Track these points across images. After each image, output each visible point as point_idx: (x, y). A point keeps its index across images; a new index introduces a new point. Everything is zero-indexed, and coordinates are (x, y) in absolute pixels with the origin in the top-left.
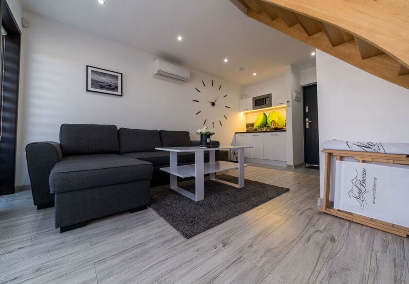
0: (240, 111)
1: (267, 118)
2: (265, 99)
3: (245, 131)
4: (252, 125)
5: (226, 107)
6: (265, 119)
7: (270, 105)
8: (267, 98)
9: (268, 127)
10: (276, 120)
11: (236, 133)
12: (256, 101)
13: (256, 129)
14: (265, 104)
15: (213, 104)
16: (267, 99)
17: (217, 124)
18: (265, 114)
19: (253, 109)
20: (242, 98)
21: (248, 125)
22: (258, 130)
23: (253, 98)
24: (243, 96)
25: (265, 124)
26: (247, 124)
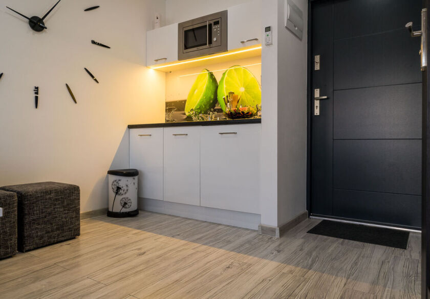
0: (146, 65)
1: (217, 87)
2: (210, 25)
3: (164, 122)
4: (180, 105)
5: (93, 42)
6: (212, 88)
7: (223, 47)
8: (217, 23)
9: (220, 111)
10: (240, 91)
11: (130, 127)
12: (186, 32)
13: (189, 118)
14: (210, 42)
15: (37, 24)
16: (214, 28)
17: (53, 96)
18: (211, 75)
19: (180, 58)
20: (151, 26)
21: (171, 107)
22: (195, 119)
23: (180, 25)
24: (156, 21)
25: (212, 104)
26: (167, 104)
